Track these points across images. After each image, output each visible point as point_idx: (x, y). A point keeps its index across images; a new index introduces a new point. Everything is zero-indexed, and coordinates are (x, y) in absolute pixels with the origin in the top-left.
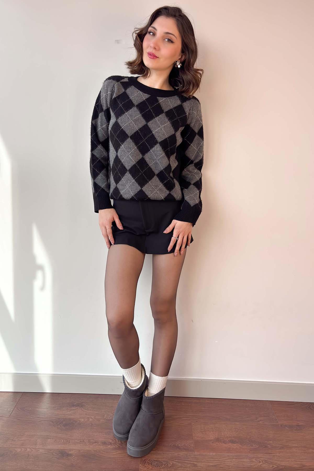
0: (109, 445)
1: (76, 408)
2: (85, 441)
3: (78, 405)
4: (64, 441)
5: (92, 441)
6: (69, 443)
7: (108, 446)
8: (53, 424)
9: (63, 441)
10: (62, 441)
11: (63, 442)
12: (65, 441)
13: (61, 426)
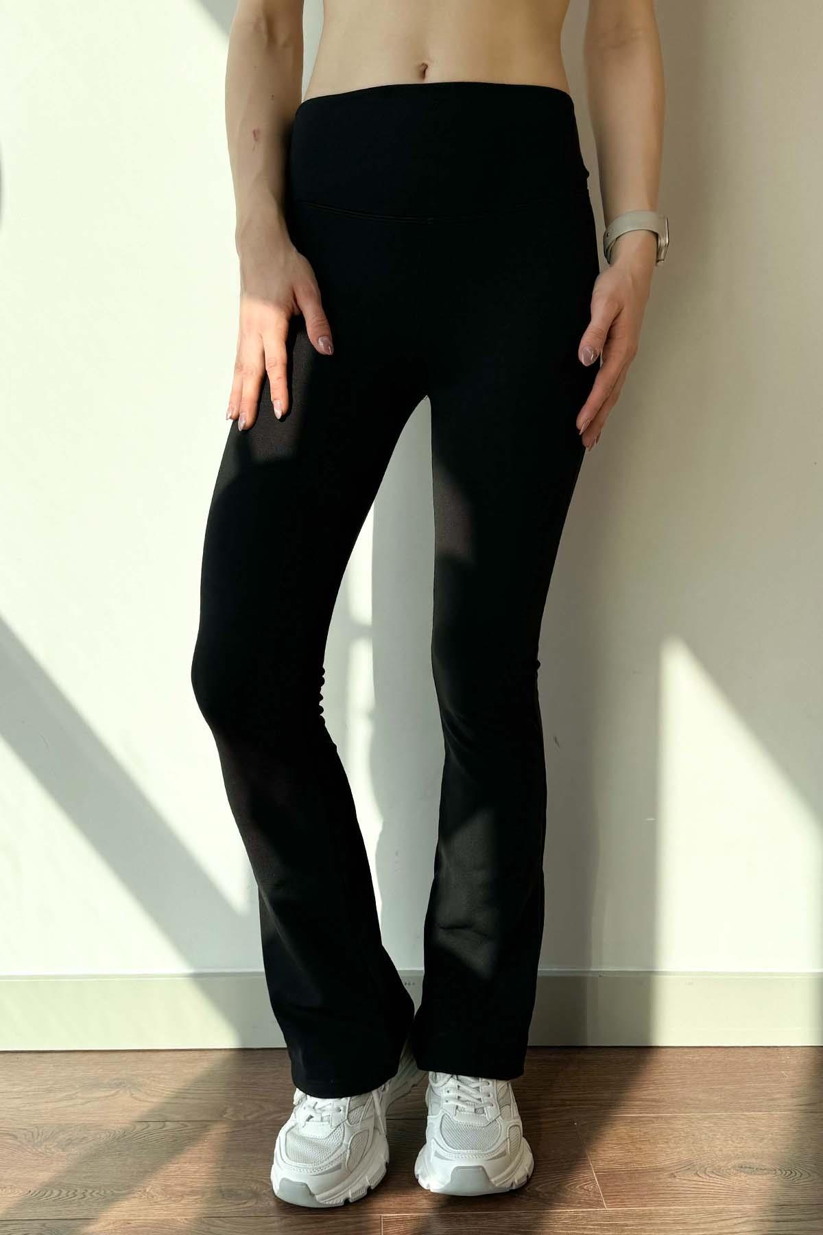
0: (250, 1198)
1: (113, 1092)
2: (147, 1191)
3: (119, 1084)
4: (61, 1191)
5: (179, 1188)
6: (85, 1197)
7: (245, 1203)
8: (19, 1144)
9: (56, 1193)
10: (52, 1192)
11: (59, 1195)
12: (64, 1192)
13: (48, 1149)
